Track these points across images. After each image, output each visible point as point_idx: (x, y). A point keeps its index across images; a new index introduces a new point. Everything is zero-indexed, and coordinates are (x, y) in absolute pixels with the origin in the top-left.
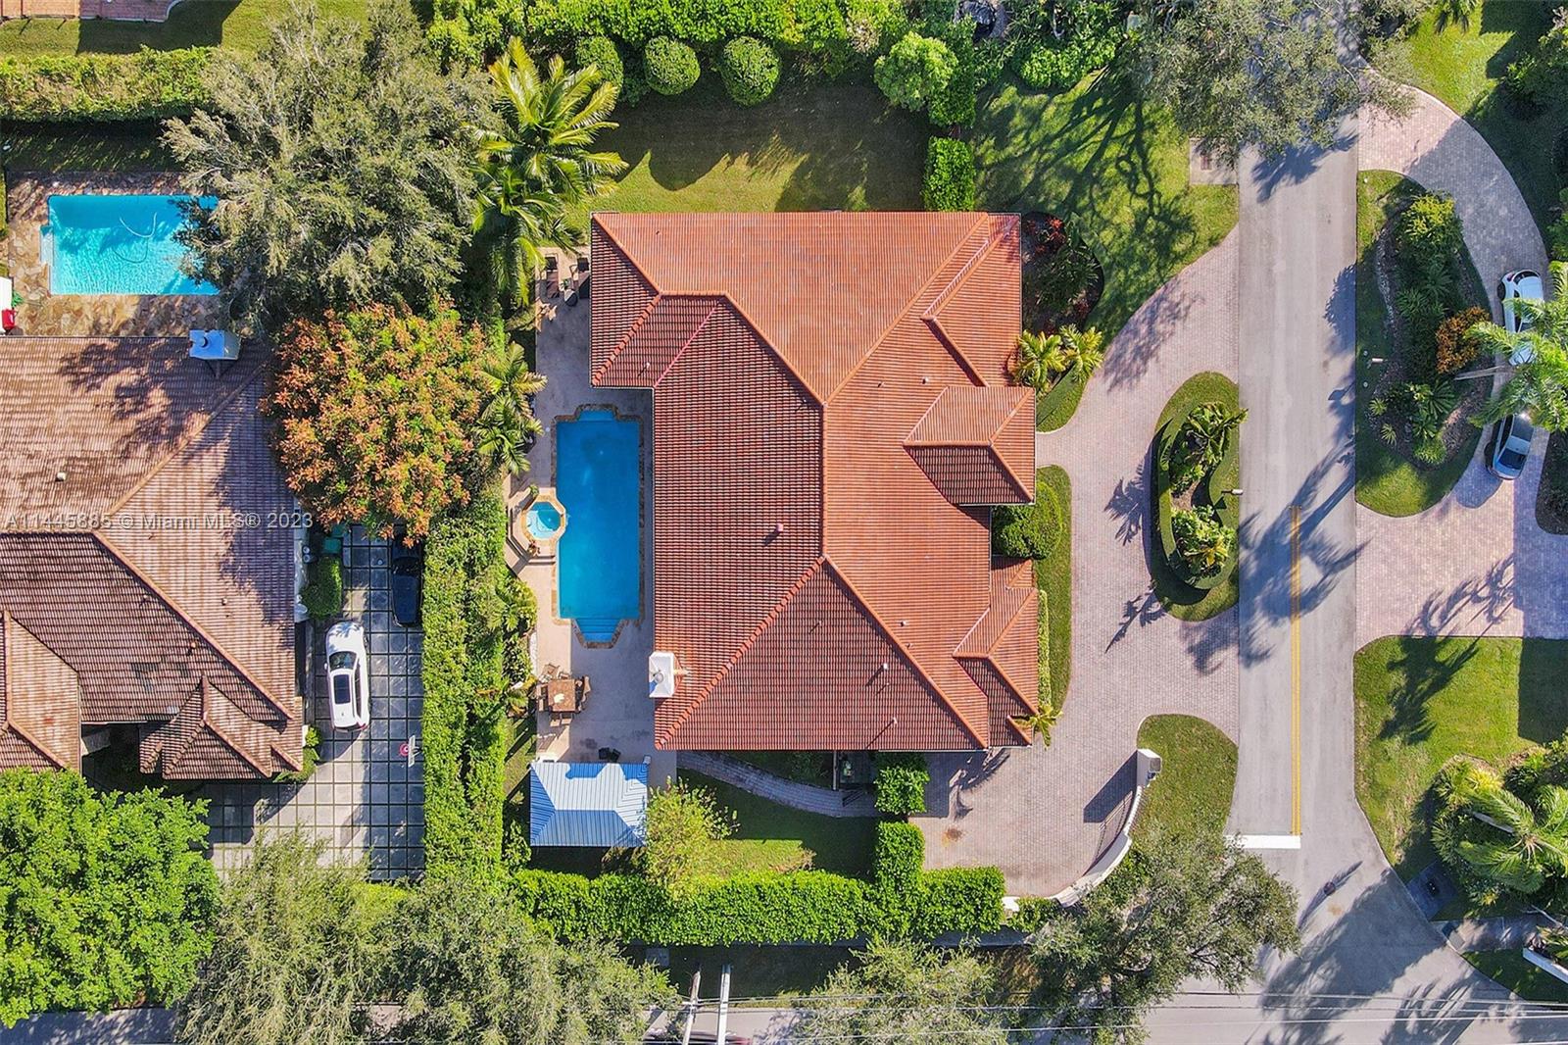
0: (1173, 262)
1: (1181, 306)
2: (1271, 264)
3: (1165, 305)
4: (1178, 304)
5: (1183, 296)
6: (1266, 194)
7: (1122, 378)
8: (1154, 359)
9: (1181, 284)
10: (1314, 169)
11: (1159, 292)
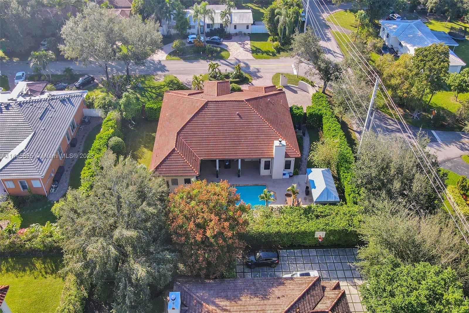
0: (179, 82)
2: (181, 70)
6: (168, 71)
9: (184, 82)
10: (164, 65)
11: (185, 84)
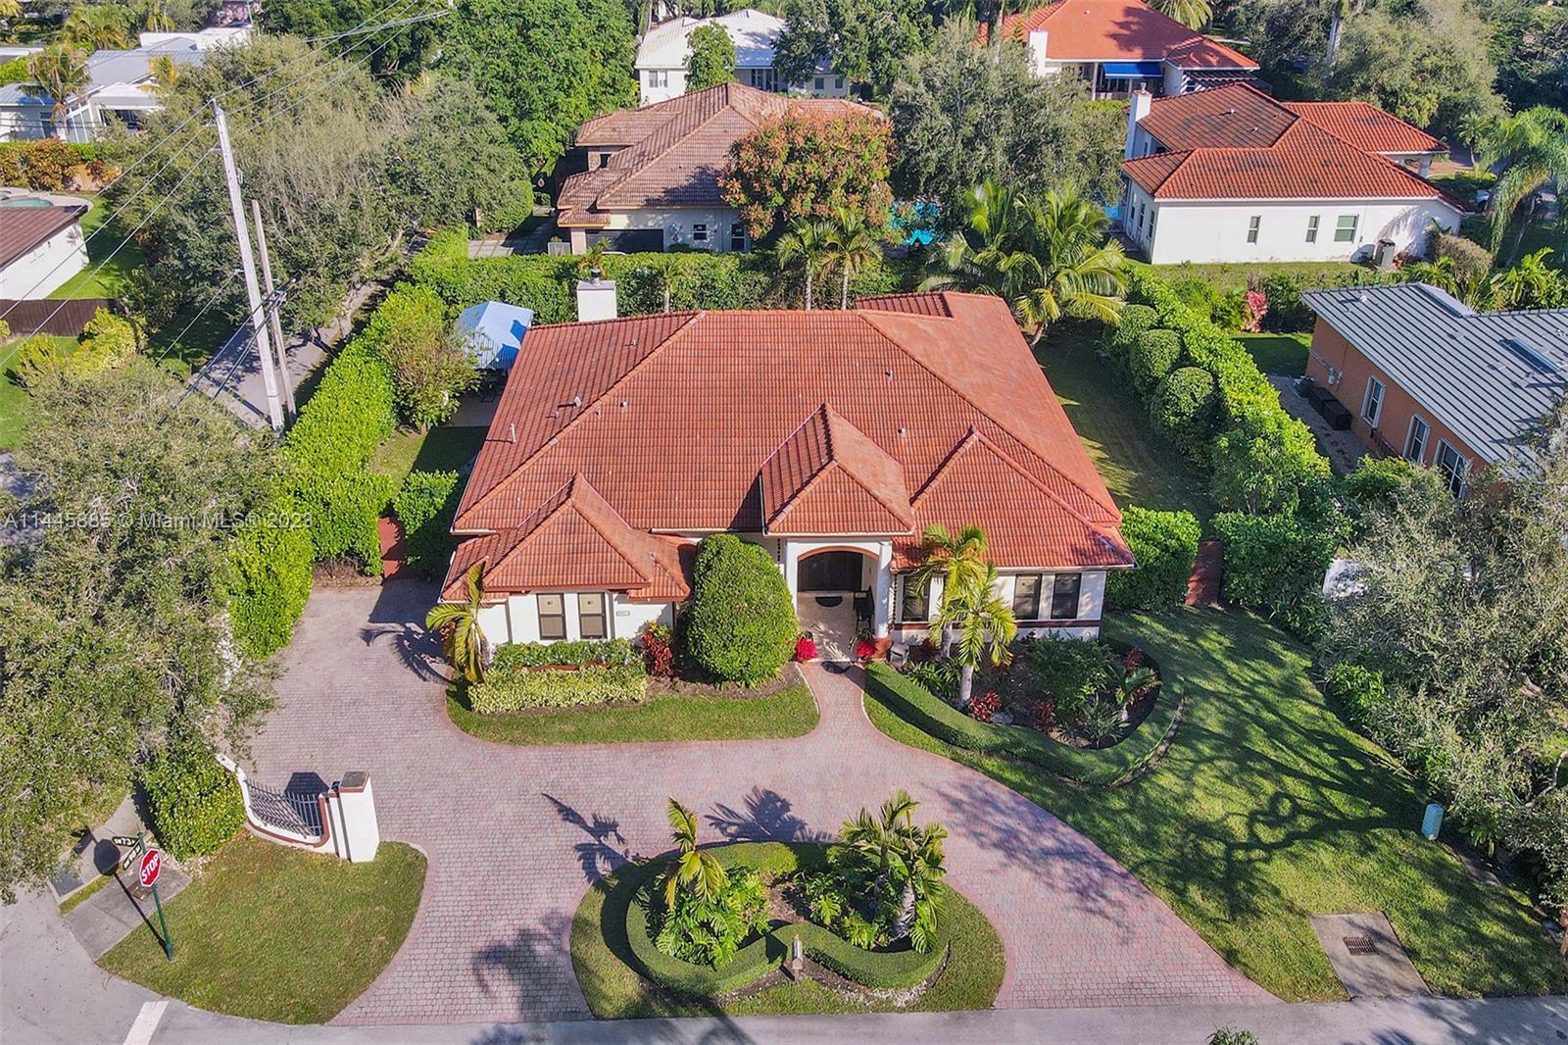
0: (1170, 887)
1: (1102, 903)
3: (1096, 874)
4: (1103, 896)
5: (1120, 904)
7: (964, 811)
8: (1004, 860)
9: (1139, 902)
11: (1113, 864)
